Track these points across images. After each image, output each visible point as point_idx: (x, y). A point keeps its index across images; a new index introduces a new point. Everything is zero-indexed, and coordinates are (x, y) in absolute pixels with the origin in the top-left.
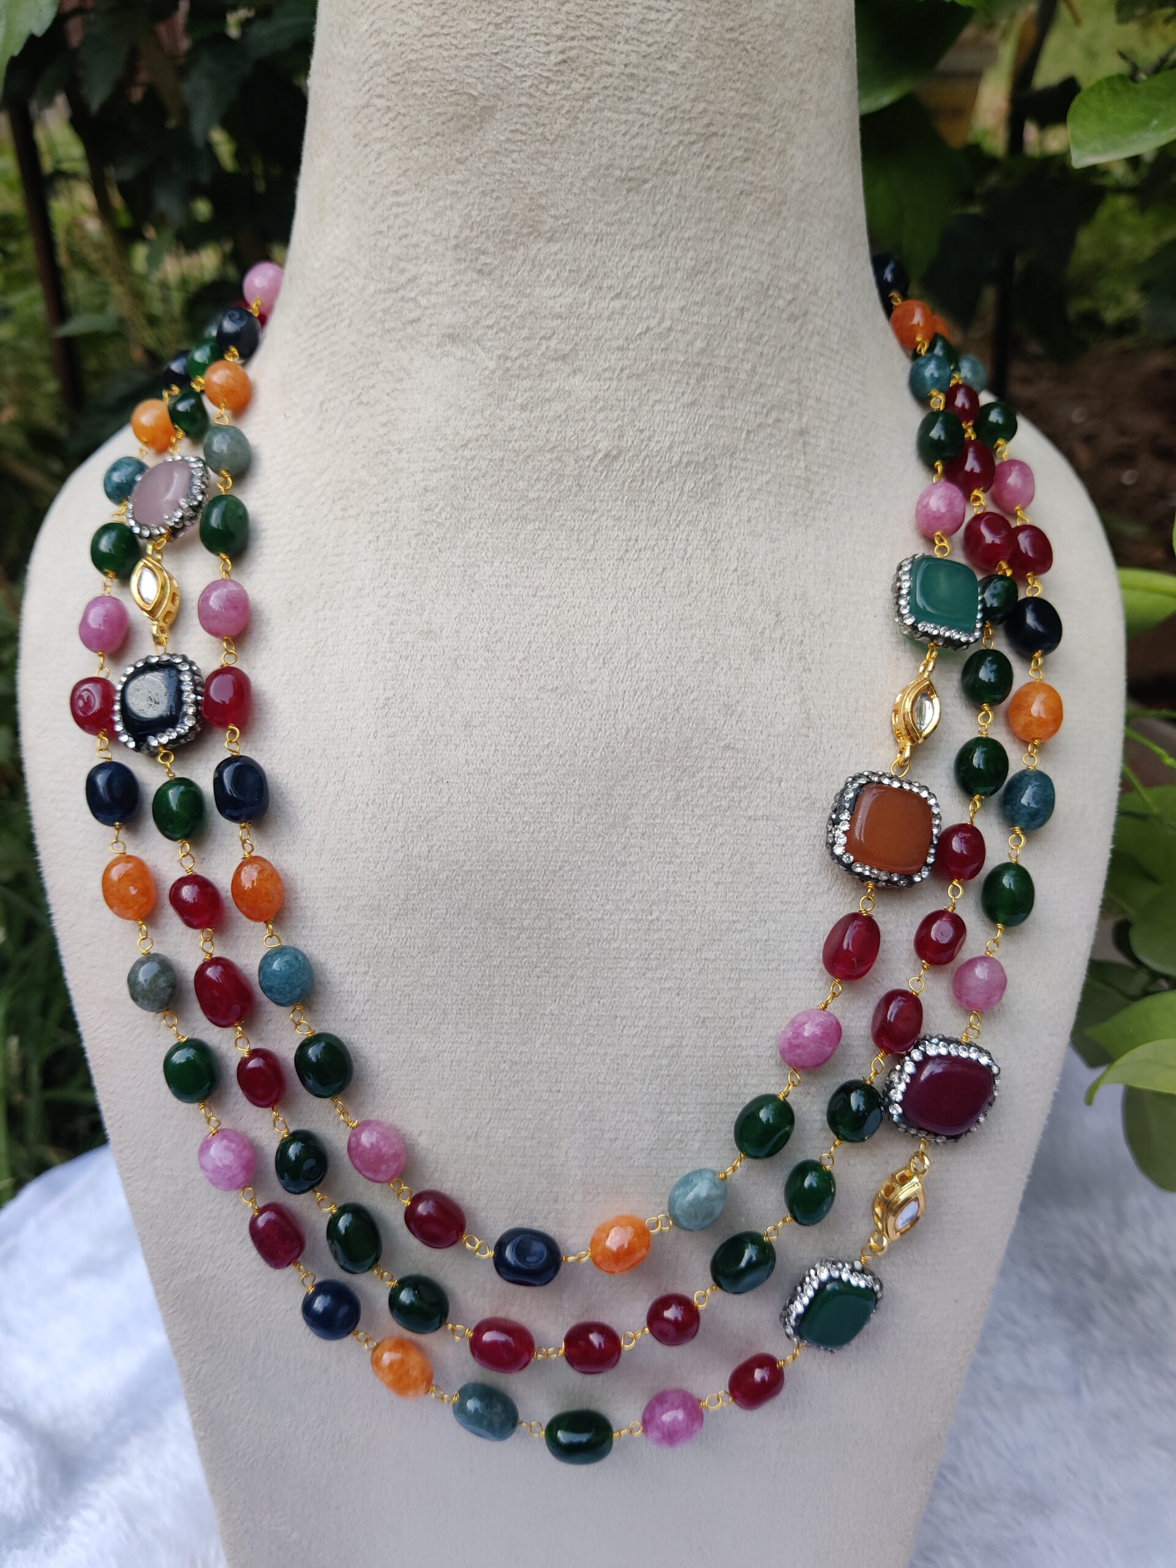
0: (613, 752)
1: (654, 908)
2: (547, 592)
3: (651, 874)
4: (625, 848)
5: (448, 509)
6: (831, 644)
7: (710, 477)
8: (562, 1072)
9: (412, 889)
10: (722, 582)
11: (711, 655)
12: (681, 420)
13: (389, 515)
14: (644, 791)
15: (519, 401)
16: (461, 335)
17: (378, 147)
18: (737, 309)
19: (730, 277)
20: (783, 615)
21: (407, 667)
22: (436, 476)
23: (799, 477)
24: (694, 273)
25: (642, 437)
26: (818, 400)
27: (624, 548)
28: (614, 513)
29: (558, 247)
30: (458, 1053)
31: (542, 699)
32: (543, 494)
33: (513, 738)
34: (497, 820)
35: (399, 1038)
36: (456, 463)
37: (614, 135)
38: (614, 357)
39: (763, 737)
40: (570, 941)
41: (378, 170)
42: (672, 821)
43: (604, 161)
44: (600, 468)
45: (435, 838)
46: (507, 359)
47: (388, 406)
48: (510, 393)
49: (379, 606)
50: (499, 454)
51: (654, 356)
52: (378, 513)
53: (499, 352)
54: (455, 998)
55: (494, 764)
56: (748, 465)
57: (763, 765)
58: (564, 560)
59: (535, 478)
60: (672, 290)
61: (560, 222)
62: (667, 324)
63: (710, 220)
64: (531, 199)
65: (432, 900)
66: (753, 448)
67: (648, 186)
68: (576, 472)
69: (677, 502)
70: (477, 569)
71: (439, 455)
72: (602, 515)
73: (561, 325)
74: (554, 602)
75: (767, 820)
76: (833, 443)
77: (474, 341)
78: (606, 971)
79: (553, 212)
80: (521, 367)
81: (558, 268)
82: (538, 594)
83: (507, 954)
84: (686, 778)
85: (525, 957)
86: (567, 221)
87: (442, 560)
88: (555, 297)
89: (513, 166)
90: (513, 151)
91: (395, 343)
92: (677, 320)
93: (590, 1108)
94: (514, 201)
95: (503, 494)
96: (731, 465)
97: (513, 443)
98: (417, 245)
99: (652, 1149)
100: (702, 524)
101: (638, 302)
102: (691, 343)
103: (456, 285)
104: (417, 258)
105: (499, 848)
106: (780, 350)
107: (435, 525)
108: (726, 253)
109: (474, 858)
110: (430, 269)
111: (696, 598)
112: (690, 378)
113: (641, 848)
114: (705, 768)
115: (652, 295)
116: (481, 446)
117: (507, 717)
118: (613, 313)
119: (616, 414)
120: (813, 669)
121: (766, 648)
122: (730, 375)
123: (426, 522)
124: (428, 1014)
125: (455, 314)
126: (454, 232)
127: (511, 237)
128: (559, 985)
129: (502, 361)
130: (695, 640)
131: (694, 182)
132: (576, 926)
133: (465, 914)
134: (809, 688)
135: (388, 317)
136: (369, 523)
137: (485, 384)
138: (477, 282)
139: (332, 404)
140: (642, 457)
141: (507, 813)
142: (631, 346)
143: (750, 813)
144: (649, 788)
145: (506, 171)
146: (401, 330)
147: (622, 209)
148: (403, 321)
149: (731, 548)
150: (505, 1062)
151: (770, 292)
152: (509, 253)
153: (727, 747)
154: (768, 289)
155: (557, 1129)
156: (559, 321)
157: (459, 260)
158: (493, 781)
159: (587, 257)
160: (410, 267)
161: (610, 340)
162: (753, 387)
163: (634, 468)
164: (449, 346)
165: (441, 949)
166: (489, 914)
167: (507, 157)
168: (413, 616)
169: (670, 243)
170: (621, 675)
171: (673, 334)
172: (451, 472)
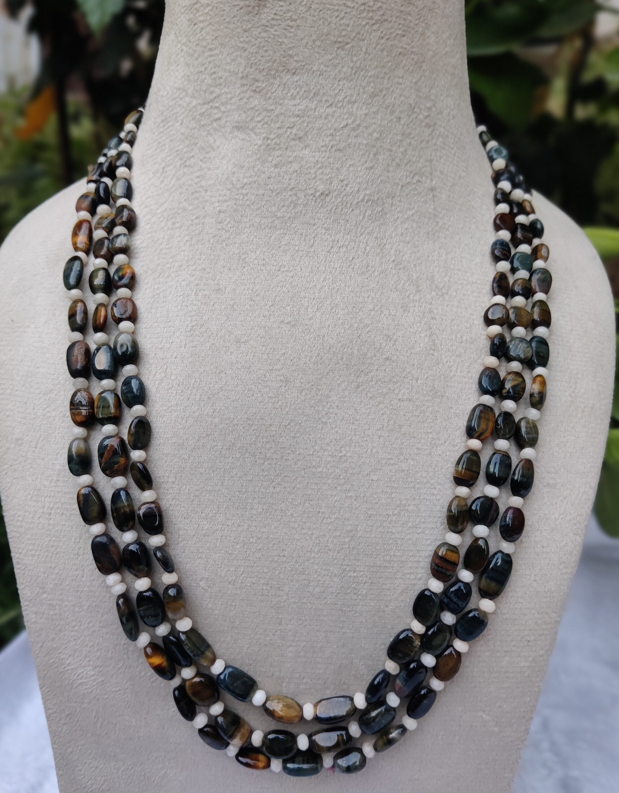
0: (321, 359)
1: (343, 449)
2: (286, 268)
3: (341, 429)
4: (327, 414)
5: (232, 222)
6: (447, 306)
7: (380, 209)
8: (286, 545)
9: (202, 434)
10: (386, 267)
11: (379, 307)
12: (364, 176)
13: (198, 226)
14: (338, 382)
15: (274, 162)
16: (243, 126)
17: (201, 25)
18: (396, 117)
19: (393, 100)
20: (421, 287)
21: (205, 309)
22: (226, 204)
23: (430, 213)
24: (373, 95)
25: (342, 184)
26: (442, 173)
27: (331, 245)
28: (325, 226)
29: (298, 78)
30: (226, 531)
31: (281, 328)
32: (285, 214)
33: (264, 349)
34: (253, 395)
35: (191, 521)
36: (237, 197)
37: (331, 17)
38: (327, 139)
39: (408, 354)
40: (293, 467)
41: (201, 38)
42: (355, 400)
43: (325, 31)
44: (318, 201)
45: (217, 405)
46: (268, 139)
47: (200, 167)
48: (269, 158)
49: (190, 275)
50: (261, 192)
51: (350, 140)
52: (192, 225)
53: (264, 135)
54: (225, 498)
55: (253, 363)
56: (402, 204)
57: (408, 370)
58: (297, 251)
59: (281, 205)
60: (361, 104)
61: (300, 64)
62: (358, 122)
63: (383, 67)
64: (284, 51)
65: (214, 441)
66: (405, 195)
67: (349, 46)
68: (305, 202)
69: (361, 221)
70: (247, 255)
71: (228, 193)
72: (319, 227)
73: (298, 120)
74: (290, 274)
75: (410, 401)
76: (449, 197)
77: (250, 130)
78: (314, 485)
79: (296, 58)
80: (276, 144)
81: (298, 89)
82: (281, 269)
83: (256, 474)
84: (363, 376)
85: (267, 475)
86: (304, 64)
87: (227, 250)
88: (296, 105)
89: (276, 33)
90: (275, 25)
91: (206, 132)
92: (363, 121)
93: (302, 567)
94: (275, 52)
95: (263, 214)
96: (392, 203)
97: (270, 185)
98: (221, 78)
99: (338, 593)
100: (375, 234)
101: (342, 110)
102: (371, 134)
103: (241, 99)
104: (220, 84)
105: (254, 412)
106: (421, 142)
107: (224, 231)
108: (391, 86)
109: (239, 417)
110: (227, 90)
111: (371, 275)
112: (370, 153)
113: (336, 414)
114: (374, 371)
115: (350, 106)
116: (252, 187)
117: (261, 338)
118: (328, 115)
119: (328, 171)
120: (437, 318)
121: (411, 305)
122: (393, 153)
123: (219, 229)
124: (209, 507)
125: (240, 115)
126: (241, 69)
127: (273, 72)
128: (286, 493)
129: (265, 140)
130: (370, 299)
131: (374, 46)
132: (297, 458)
133: (233, 449)
134: (435, 327)
135: (203, 118)
136: (187, 230)
137: (255, 153)
138: (252, 97)
139: (169, 168)
140: (342, 196)
141: (259, 391)
142: (338, 134)
143: (400, 397)
144: (342, 380)
145: (271, 36)
146: (209, 125)
147: (333, 58)
148: (211, 119)
149: (391, 249)
150: (253, 538)
151: (415, 110)
152: (271, 80)
153: (387, 359)
154: (414, 108)
155: (282, 579)
156: (298, 119)
157: (243, 85)
158: (252, 373)
159: (314, 84)
160: (216, 90)
161: (326, 130)
162: (405, 162)
163: (338, 201)
164: (236, 133)
165: (218, 469)
166: (247, 449)
167: (271, 28)
168: (210, 281)
169: (360, 78)
170: (327, 316)
171: (361, 128)
172: (234, 202)
